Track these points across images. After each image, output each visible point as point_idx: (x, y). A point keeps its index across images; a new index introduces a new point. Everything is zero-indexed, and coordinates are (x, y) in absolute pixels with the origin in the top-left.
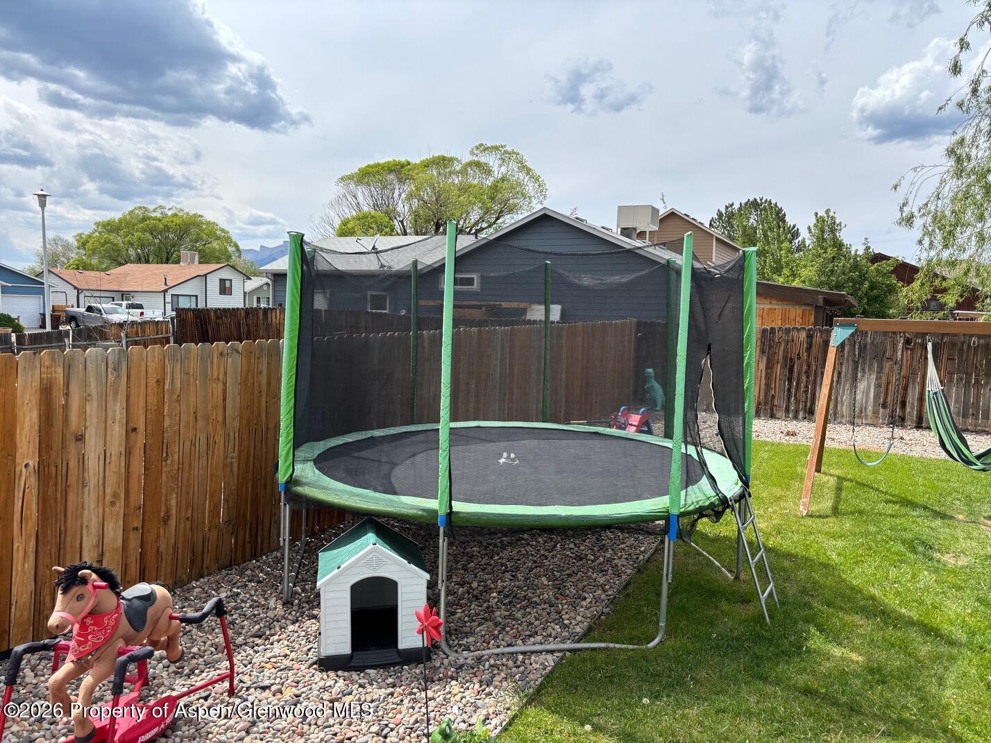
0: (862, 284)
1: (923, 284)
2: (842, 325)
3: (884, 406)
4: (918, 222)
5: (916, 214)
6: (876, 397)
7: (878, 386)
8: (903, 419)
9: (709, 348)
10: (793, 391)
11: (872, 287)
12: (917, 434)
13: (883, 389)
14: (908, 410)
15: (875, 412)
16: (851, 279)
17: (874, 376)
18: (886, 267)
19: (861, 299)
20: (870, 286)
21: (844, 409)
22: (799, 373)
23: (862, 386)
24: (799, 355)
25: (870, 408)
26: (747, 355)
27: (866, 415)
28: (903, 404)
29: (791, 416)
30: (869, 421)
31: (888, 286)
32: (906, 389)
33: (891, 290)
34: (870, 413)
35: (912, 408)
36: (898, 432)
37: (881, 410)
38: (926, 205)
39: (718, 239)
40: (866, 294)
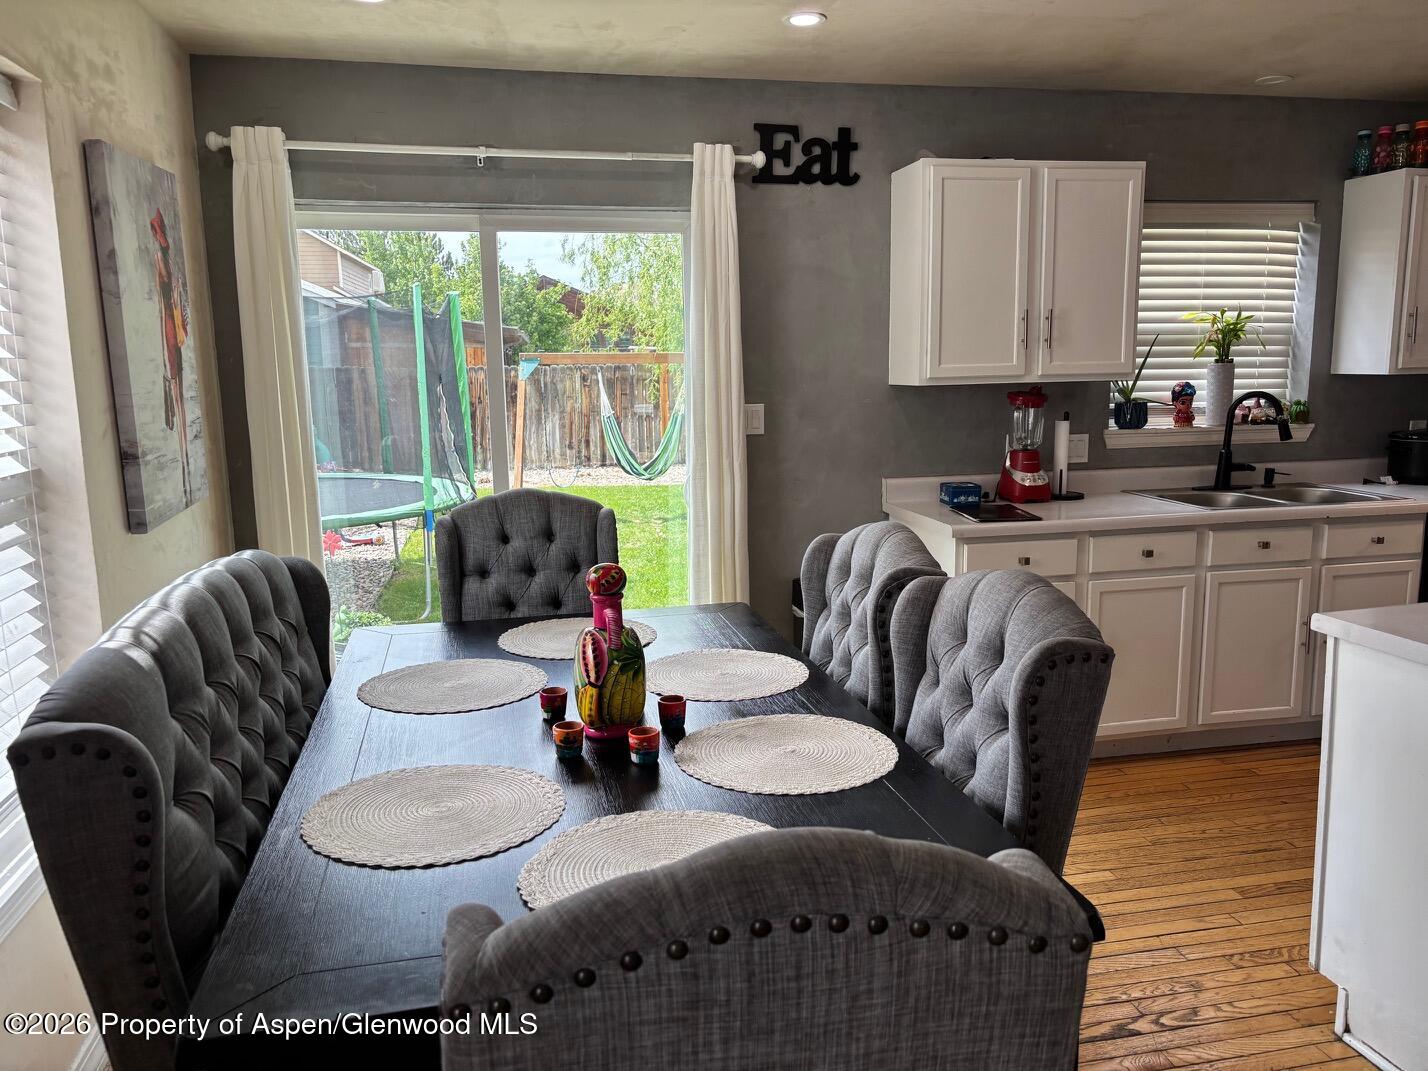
0: (530, 315)
1: (588, 320)
2: (528, 360)
3: (570, 447)
4: (579, 260)
5: (576, 251)
6: (562, 438)
7: (562, 426)
8: (588, 459)
10: (478, 439)
11: (543, 320)
12: (602, 471)
13: (567, 428)
14: (592, 448)
15: (563, 454)
16: (518, 310)
17: (557, 417)
18: (554, 294)
19: (531, 335)
20: (540, 318)
21: (532, 454)
22: (483, 419)
23: (549, 427)
24: (479, 398)
25: (558, 451)
27: (554, 458)
28: (587, 442)
29: (479, 466)
30: (558, 464)
31: (559, 318)
32: (588, 428)
33: (562, 323)
34: (558, 456)
35: (596, 446)
36: (584, 470)
37: (568, 451)
38: (584, 245)
39: (344, 257)
40: (536, 328)
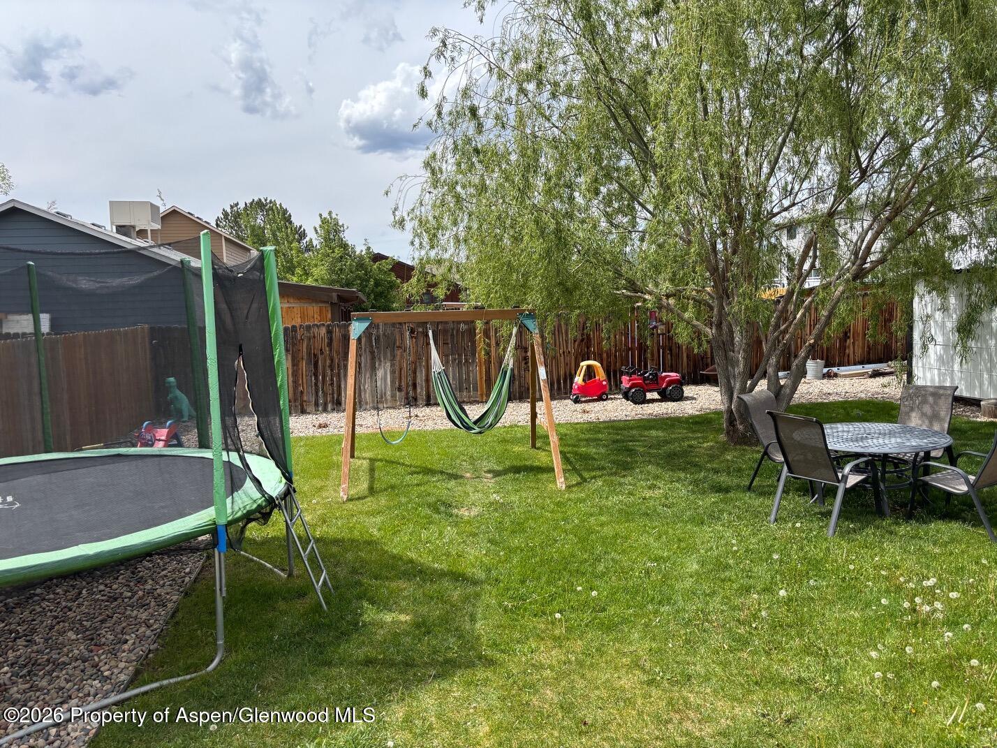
0: (368, 281)
1: (419, 280)
2: (360, 319)
3: (400, 389)
4: (409, 225)
5: (406, 218)
6: (393, 382)
7: (393, 372)
8: (415, 399)
9: (241, 349)
10: (320, 385)
11: (377, 284)
12: (427, 410)
13: (397, 374)
14: (419, 390)
15: (393, 396)
16: (358, 277)
17: (388, 364)
18: (386, 266)
19: (368, 295)
20: (375, 283)
21: (367, 396)
22: (324, 367)
23: (380, 373)
24: (321, 350)
25: (389, 393)
26: (277, 353)
27: (386, 400)
28: (415, 386)
29: (320, 409)
30: (389, 405)
31: (390, 282)
32: (415, 372)
33: (392, 286)
34: (389, 398)
35: (422, 389)
36: (414, 411)
37: (398, 393)
38: (413, 210)
39: (227, 239)
40: (372, 291)
